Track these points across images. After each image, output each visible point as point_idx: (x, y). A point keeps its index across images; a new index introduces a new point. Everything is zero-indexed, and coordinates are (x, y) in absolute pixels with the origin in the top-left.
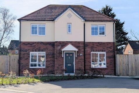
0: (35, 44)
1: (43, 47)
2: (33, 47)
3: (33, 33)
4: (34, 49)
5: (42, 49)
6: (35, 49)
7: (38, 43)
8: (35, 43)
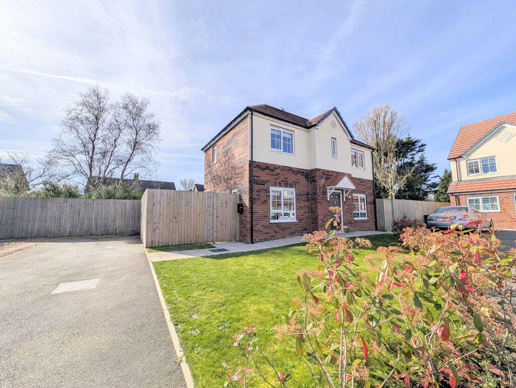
0: (278, 171)
1: (292, 178)
2: (276, 177)
3: (273, 146)
4: (277, 181)
5: (290, 182)
6: (279, 180)
7: (284, 168)
8: (279, 167)
